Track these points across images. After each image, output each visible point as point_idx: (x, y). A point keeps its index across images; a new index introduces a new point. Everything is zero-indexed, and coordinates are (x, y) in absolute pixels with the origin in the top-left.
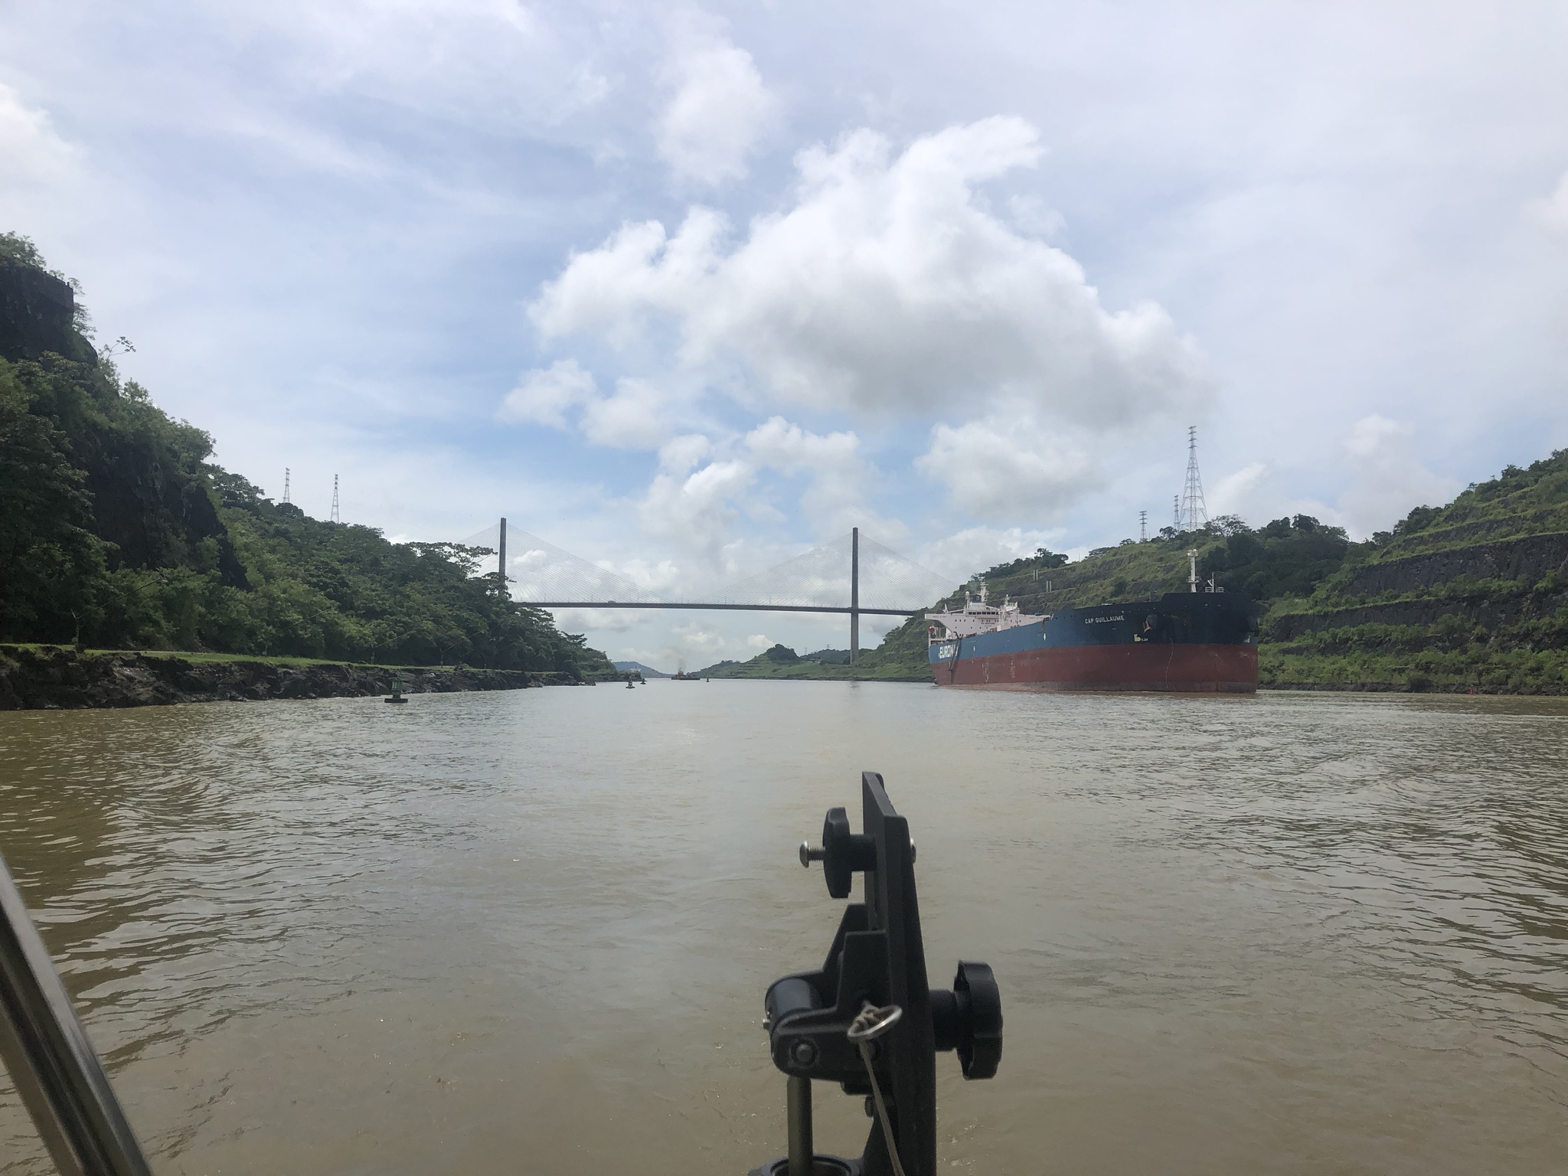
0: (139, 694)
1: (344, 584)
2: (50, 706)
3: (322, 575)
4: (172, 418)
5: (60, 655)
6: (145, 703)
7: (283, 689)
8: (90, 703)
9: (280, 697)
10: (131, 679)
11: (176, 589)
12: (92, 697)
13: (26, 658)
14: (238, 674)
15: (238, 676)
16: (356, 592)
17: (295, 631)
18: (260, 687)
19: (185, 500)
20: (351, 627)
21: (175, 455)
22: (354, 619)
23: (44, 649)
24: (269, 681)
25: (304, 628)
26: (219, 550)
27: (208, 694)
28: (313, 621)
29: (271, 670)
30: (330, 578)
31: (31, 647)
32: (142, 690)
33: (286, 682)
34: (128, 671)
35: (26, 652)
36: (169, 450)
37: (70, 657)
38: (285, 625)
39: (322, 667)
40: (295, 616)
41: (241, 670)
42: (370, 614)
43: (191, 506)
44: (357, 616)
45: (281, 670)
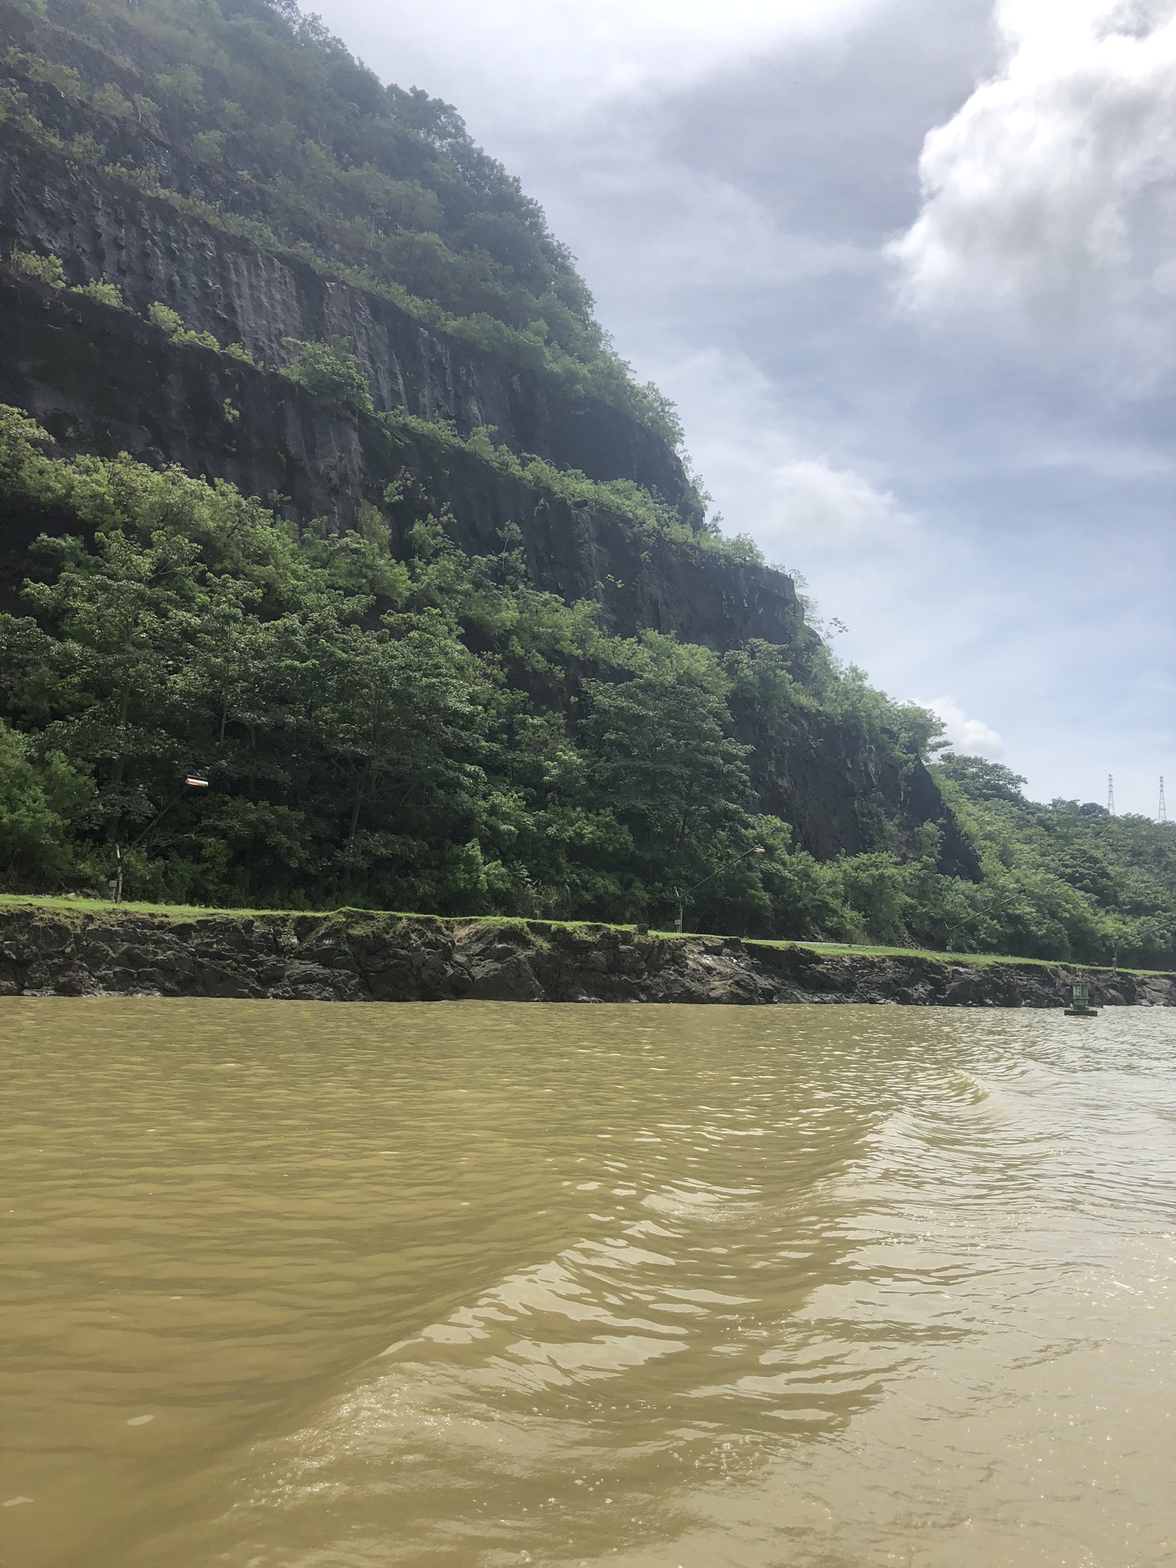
0: (713, 989)
1: (1105, 875)
2: (585, 998)
3: (1078, 865)
4: (894, 698)
5: (607, 936)
6: (717, 1000)
7: (948, 992)
8: (642, 997)
9: (944, 1003)
10: (709, 970)
11: (872, 876)
12: (646, 989)
13: (561, 939)
14: (891, 971)
15: (890, 974)
16: (1122, 885)
17: (1026, 926)
18: (921, 990)
19: (903, 784)
20: (1109, 924)
21: (894, 737)
22: (1116, 915)
23: (590, 928)
24: (933, 982)
25: (1039, 924)
26: (942, 837)
27: (838, 995)
28: (1054, 915)
29: (936, 968)
30: (1089, 868)
31: (569, 926)
32: (717, 983)
33: (953, 984)
34: (708, 960)
35: (562, 931)
36: (884, 730)
37: (626, 938)
38: (1015, 920)
39: (1020, 967)
40: (1026, 909)
41: (897, 967)
42: (1138, 909)
43: (910, 788)
44: (1121, 912)
45: (950, 968)
